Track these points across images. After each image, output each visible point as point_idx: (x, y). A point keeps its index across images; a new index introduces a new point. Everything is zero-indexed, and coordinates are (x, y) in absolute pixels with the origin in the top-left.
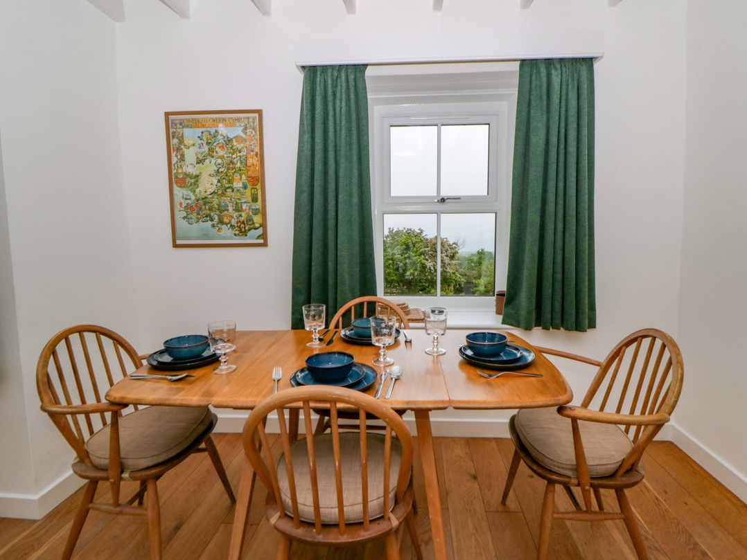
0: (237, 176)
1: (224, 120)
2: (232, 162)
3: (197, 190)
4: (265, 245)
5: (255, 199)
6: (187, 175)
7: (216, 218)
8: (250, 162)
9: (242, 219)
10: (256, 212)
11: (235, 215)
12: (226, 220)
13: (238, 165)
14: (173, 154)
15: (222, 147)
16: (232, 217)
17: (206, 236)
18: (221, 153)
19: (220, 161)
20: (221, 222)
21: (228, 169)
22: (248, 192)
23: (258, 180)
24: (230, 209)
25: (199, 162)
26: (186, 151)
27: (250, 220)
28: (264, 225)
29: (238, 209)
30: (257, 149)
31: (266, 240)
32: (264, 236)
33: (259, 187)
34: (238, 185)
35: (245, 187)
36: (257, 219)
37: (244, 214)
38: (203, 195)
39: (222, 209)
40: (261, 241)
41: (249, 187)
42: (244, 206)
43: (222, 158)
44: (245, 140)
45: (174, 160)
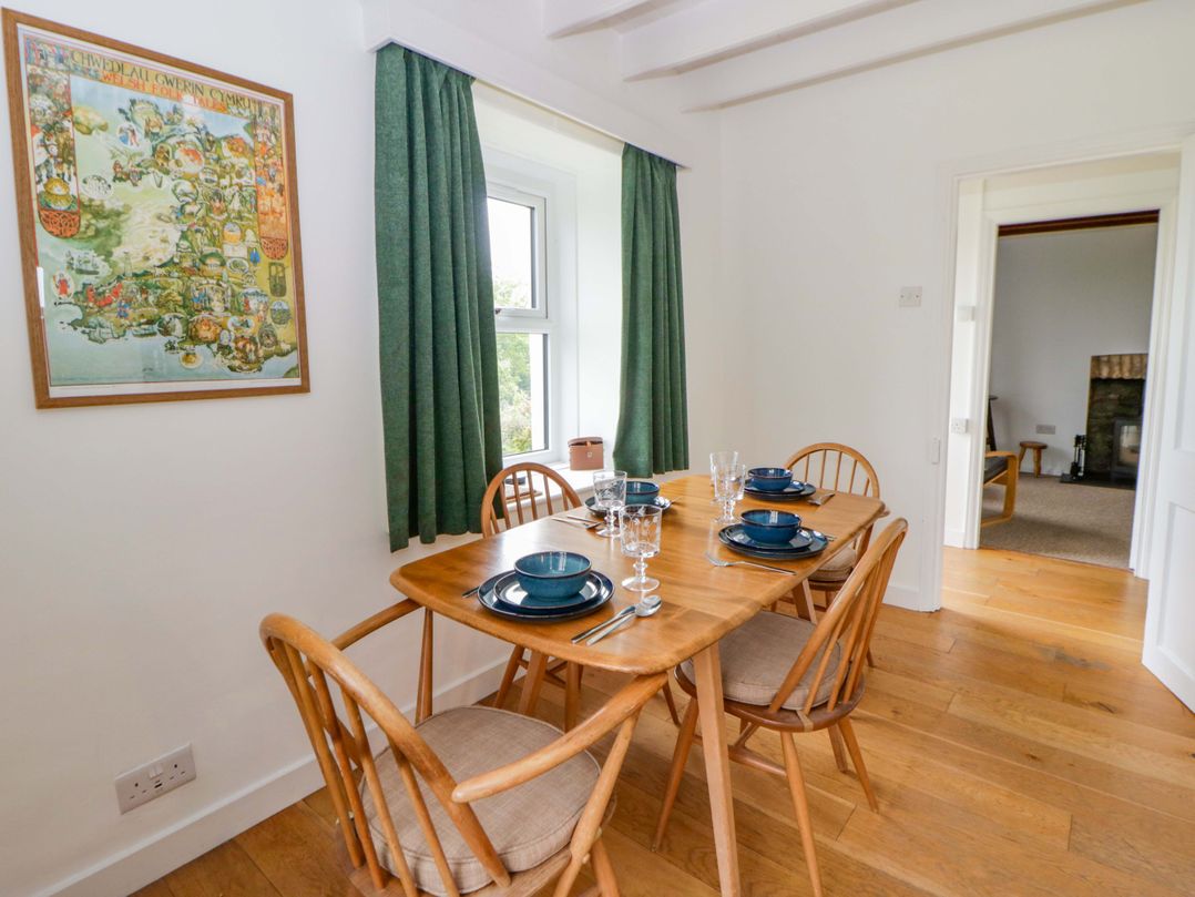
0: (232, 232)
1: (197, 89)
2: (218, 196)
3: (118, 252)
4: (304, 389)
5: (278, 289)
6: (81, 205)
7: (179, 329)
8: (265, 203)
9: (248, 332)
10: (282, 317)
11: (233, 320)
12: (205, 333)
13: (236, 205)
14: (34, 140)
15: (193, 153)
16: (223, 327)
17: (150, 374)
18: (191, 167)
19: (186, 186)
20: (192, 337)
21: (210, 209)
22: (262, 272)
23: (286, 247)
24: (217, 306)
25: (121, 176)
26: (80, 141)
27: (267, 334)
28: (302, 347)
29: (238, 307)
30: (282, 178)
31: (305, 377)
32: (303, 369)
33: (288, 261)
34: (235, 251)
35: (254, 260)
36: (285, 334)
37: (252, 321)
38: (140, 267)
39: (191, 306)
40: (296, 382)
41: (264, 259)
42: (253, 303)
43: (194, 179)
44: (253, 151)
45: (37, 156)
